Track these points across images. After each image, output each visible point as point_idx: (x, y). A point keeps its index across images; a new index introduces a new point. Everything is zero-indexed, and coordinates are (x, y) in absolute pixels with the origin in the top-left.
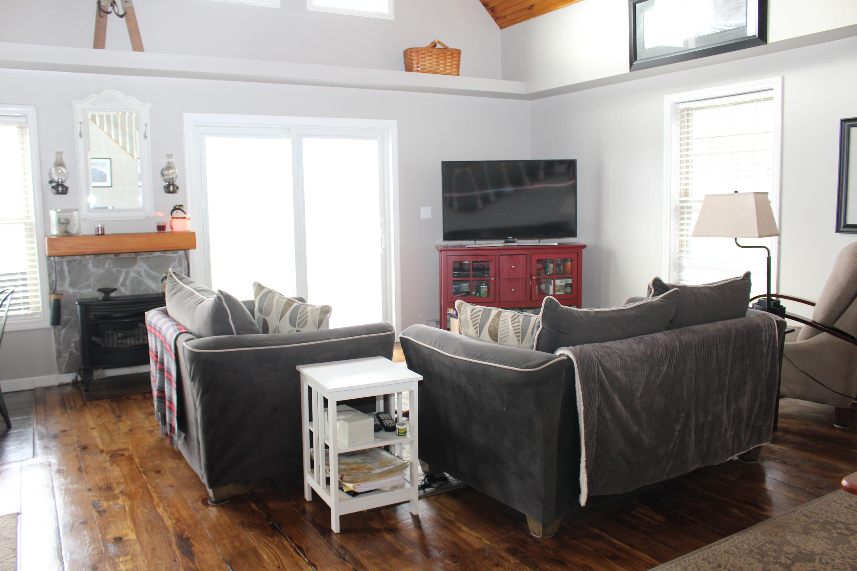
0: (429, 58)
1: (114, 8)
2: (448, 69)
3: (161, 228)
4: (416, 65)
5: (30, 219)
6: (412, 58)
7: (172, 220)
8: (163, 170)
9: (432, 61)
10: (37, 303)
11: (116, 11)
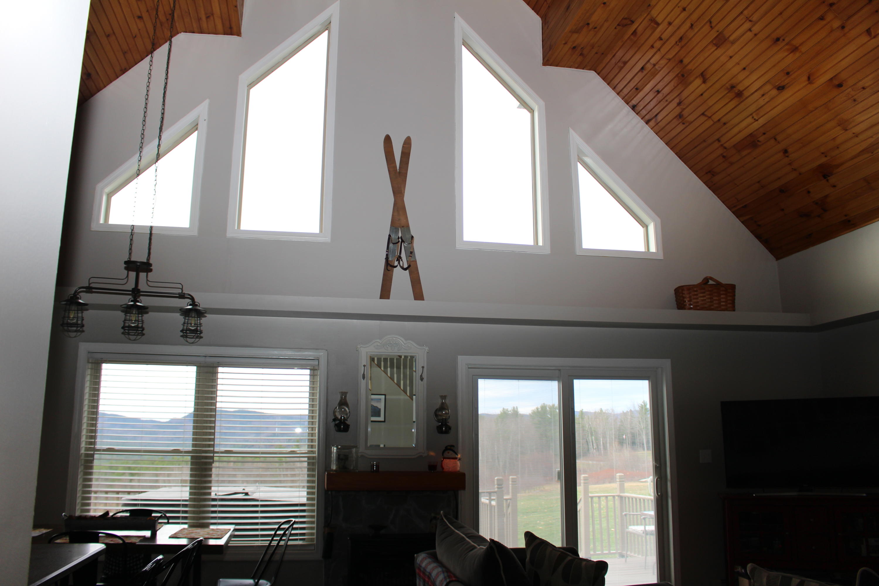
0: (701, 295)
1: (399, 263)
2: (723, 305)
3: (432, 467)
4: (689, 303)
5: (313, 454)
6: (684, 295)
7: (443, 460)
8: (436, 410)
9: (705, 298)
10: (312, 534)
11: (402, 265)
